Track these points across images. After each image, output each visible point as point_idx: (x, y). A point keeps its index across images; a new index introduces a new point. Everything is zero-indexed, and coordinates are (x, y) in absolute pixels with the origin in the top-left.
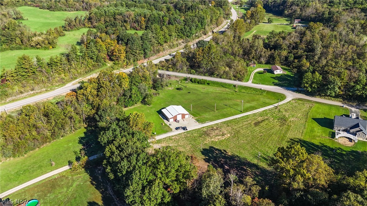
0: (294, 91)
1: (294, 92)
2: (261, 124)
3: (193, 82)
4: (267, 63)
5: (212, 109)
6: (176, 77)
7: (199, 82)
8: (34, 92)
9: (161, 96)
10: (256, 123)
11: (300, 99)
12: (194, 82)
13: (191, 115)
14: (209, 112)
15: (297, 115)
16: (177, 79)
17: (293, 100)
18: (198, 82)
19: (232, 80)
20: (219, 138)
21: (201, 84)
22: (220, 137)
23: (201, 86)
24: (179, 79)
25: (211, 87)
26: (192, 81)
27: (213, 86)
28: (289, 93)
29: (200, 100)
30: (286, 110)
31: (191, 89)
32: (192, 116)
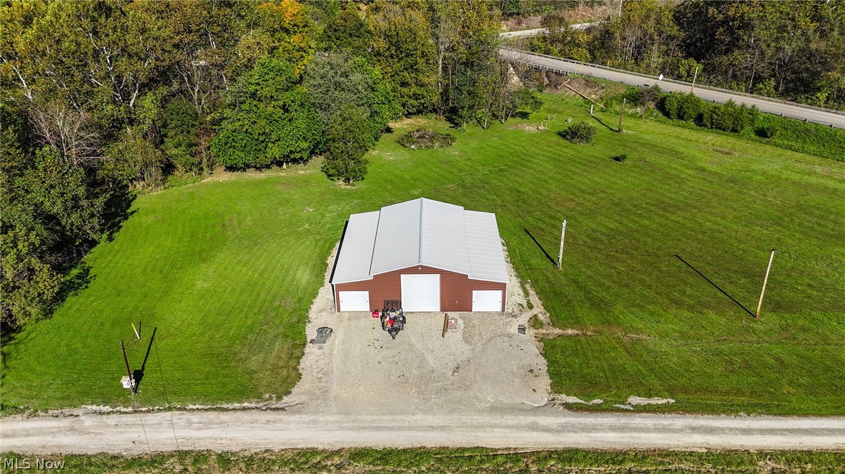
3: (667, 114)
5: (729, 288)
6: (589, 82)
7: (705, 119)
9: (454, 151)
12: (674, 112)
13: (534, 299)
14: (700, 306)
16: (589, 90)
18: (699, 120)
21: (718, 127)
23: (711, 138)
24: (600, 92)
25: (779, 151)
26: (667, 106)
27: (790, 148)
29: (664, 207)
31: (643, 145)
32: (539, 310)
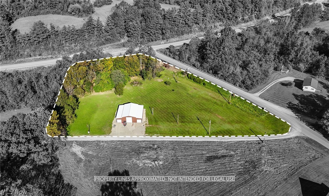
0: (309, 124)
1: (308, 126)
2: (216, 161)
3: (188, 78)
4: (308, 71)
7: (195, 80)
8: (41, 57)
9: (142, 87)
10: (211, 156)
11: (308, 140)
13: (147, 120)
14: (171, 122)
15: (281, 165)
16: (175, 70)
17: (297, 137)
19: (236, 85)
20: (147, 162)
21: (197, 82)
22: (149, 162)
24: (177, 70)
26: (189, 76)
27: (208, 88)
28: (300, 125)
29: (176, 103)
30: (271, 151)
32: (147, 122)
